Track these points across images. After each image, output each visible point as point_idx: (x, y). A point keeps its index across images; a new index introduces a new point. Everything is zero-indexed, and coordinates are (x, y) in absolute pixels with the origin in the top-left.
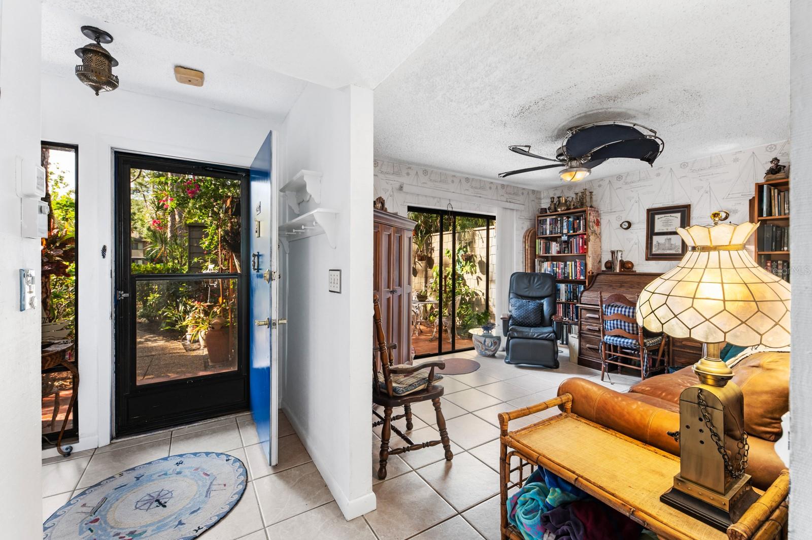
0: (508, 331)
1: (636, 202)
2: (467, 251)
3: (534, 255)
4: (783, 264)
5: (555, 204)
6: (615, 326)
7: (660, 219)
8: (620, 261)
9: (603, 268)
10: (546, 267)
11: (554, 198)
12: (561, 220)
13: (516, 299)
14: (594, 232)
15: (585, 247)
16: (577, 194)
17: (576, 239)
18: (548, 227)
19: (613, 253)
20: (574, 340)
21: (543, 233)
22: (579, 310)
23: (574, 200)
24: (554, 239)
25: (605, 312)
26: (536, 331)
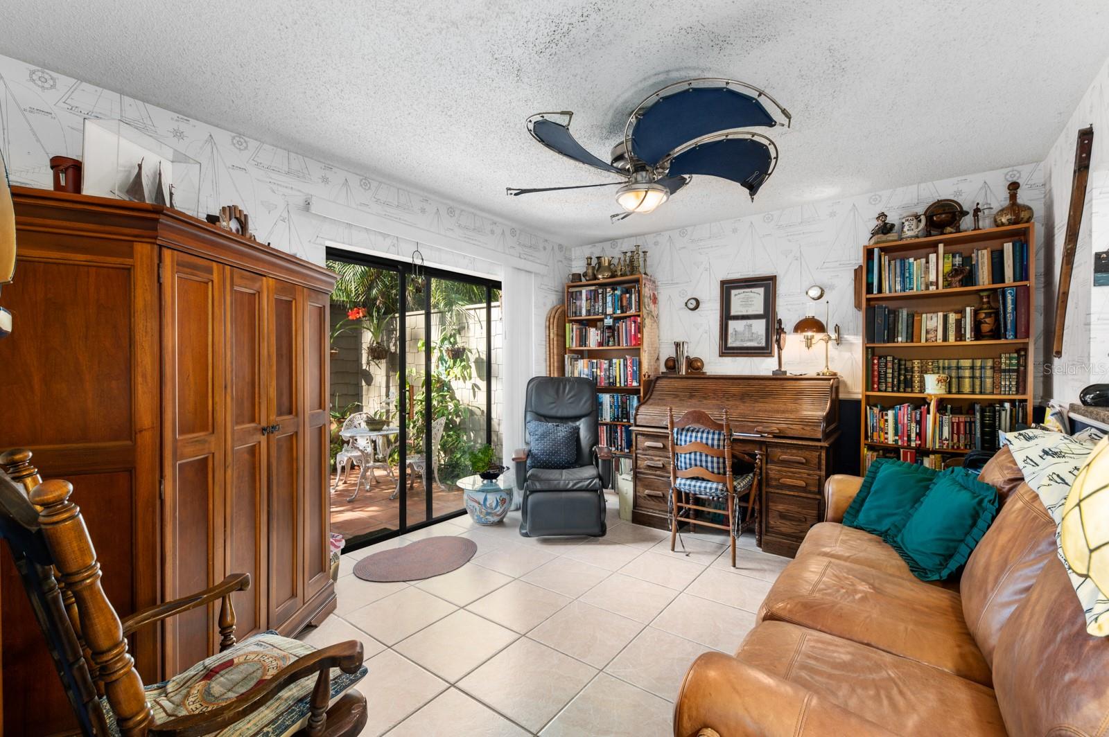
0: (525, 480)
1: (707, 270)
2: (455, 343)
3: (563, 349)
4: (893, 361)
5: (594, 268)
6: (693, 462)
7: (739, 296)
8: (687, 357)
9: (663, 369)
10: (582, 368)
11: (591, 258)
12: (602, 293)
13: (537, 423)
14: (650, 313)
15: (639, 336)
16: (625, 253)
17: (626, 323)
18: (583, 304)
19: (677, 345)
20: (625, 482)
21: (576, 313)
22: (634, 435)
23: (622, 263)
24: (592, 323)
25: (677, 439)
26: (571, 477)
